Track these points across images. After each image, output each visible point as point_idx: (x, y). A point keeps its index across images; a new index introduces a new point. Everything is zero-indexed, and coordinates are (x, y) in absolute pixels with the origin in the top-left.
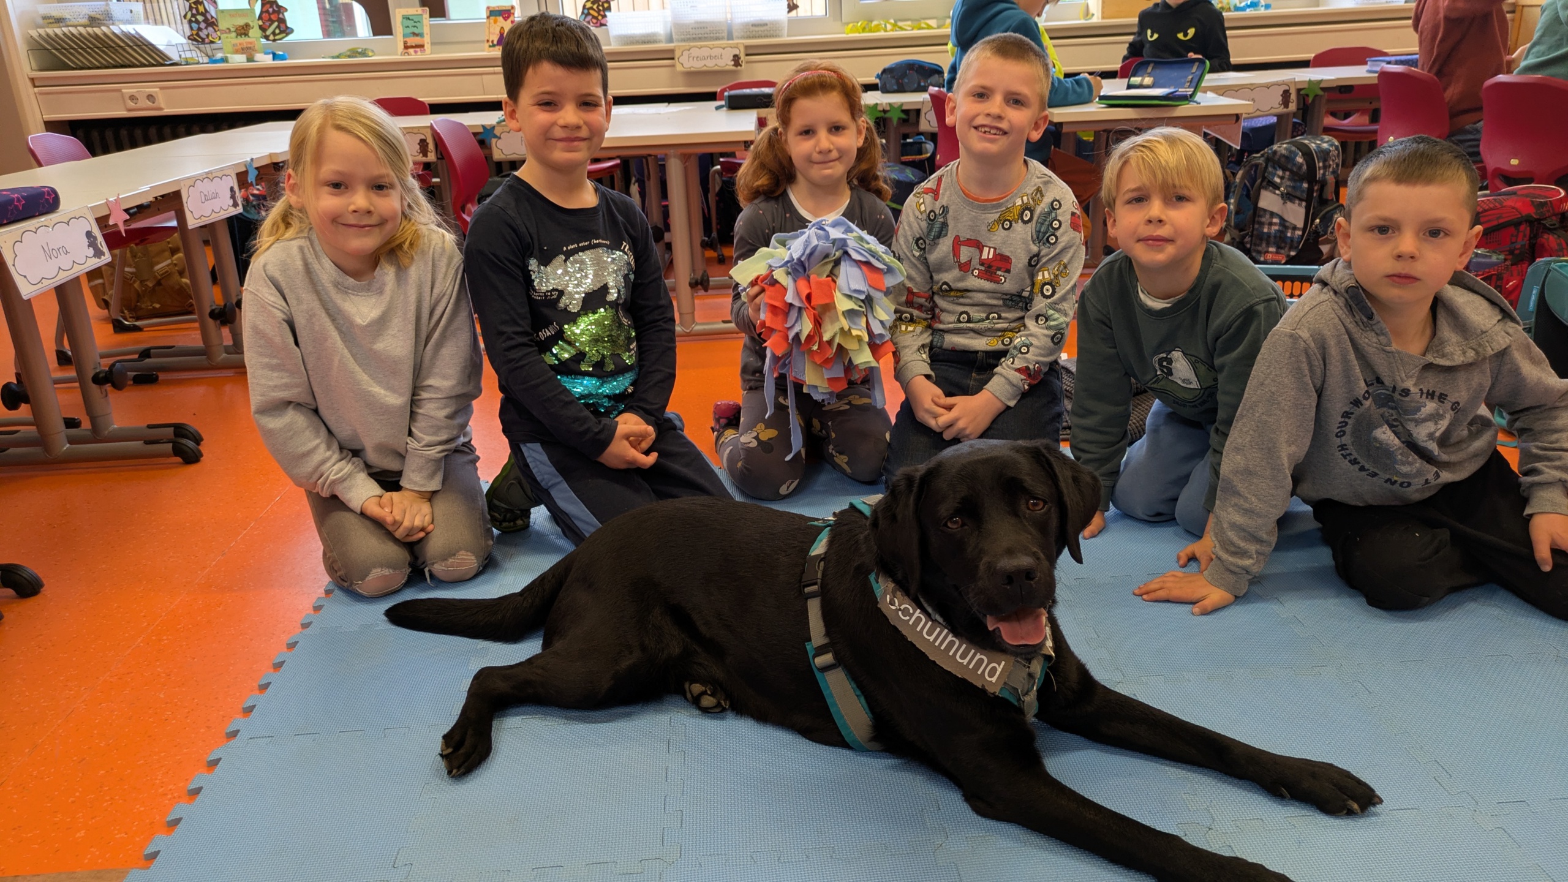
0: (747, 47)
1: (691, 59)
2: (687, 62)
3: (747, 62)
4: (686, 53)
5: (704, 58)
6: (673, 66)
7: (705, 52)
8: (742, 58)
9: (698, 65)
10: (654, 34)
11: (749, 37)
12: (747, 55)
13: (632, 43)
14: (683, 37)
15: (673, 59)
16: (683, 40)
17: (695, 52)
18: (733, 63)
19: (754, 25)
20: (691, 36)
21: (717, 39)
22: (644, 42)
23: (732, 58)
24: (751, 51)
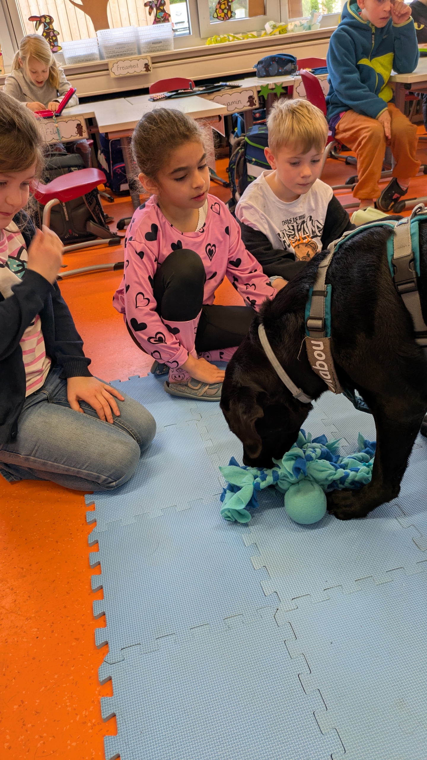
0: (152, 58)
1: (119, 69)
2: (116, 71)
3: (154, 68)
4: (115, 65)
5: (127, 68)
6: (109, 74)
7: (127, 63)
8: (150, 66)
9: (124, 73)
10: (92, 54)
11: (151, 52)
12: (153, 63)
13: (79, 62)
14: (110, 55)
15: (108, 70)
16: (111, 57)
17: (121, 64)
18: (145, 69)
19: (153, 43)
20: (116, 54)
21: (132, 54)
22: (87, 61)
23: (144, 66)
24: (156, 60)
